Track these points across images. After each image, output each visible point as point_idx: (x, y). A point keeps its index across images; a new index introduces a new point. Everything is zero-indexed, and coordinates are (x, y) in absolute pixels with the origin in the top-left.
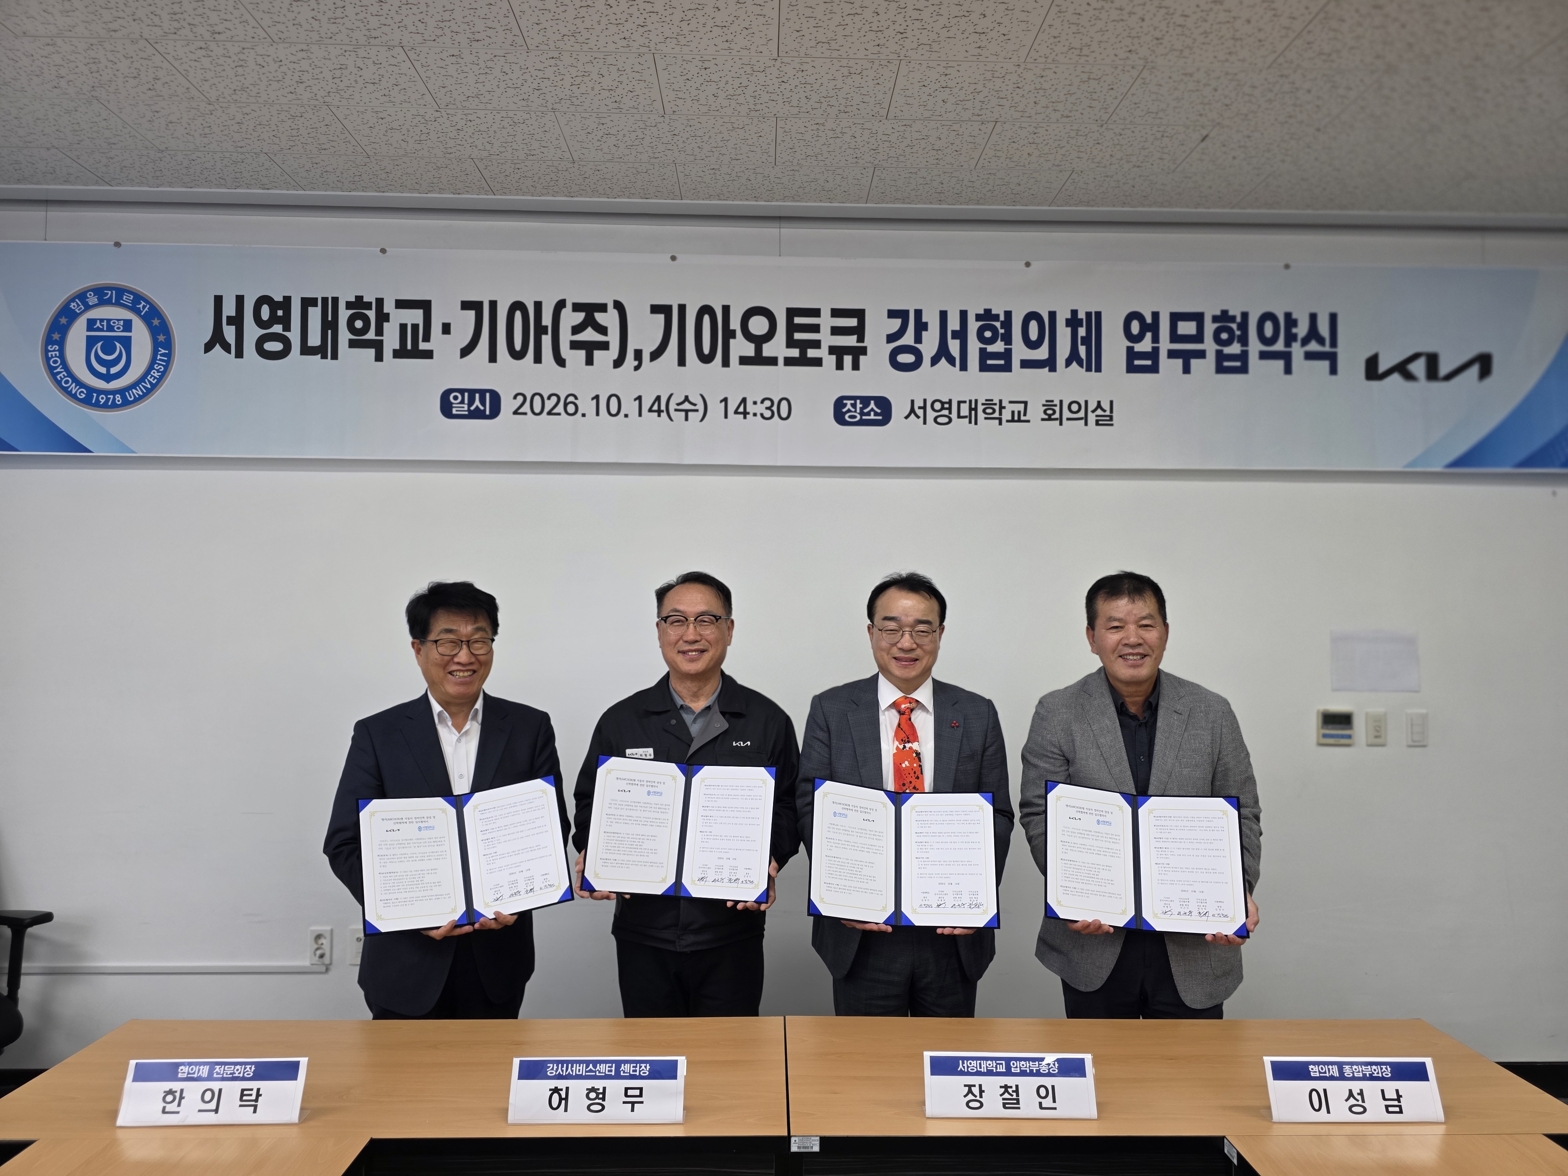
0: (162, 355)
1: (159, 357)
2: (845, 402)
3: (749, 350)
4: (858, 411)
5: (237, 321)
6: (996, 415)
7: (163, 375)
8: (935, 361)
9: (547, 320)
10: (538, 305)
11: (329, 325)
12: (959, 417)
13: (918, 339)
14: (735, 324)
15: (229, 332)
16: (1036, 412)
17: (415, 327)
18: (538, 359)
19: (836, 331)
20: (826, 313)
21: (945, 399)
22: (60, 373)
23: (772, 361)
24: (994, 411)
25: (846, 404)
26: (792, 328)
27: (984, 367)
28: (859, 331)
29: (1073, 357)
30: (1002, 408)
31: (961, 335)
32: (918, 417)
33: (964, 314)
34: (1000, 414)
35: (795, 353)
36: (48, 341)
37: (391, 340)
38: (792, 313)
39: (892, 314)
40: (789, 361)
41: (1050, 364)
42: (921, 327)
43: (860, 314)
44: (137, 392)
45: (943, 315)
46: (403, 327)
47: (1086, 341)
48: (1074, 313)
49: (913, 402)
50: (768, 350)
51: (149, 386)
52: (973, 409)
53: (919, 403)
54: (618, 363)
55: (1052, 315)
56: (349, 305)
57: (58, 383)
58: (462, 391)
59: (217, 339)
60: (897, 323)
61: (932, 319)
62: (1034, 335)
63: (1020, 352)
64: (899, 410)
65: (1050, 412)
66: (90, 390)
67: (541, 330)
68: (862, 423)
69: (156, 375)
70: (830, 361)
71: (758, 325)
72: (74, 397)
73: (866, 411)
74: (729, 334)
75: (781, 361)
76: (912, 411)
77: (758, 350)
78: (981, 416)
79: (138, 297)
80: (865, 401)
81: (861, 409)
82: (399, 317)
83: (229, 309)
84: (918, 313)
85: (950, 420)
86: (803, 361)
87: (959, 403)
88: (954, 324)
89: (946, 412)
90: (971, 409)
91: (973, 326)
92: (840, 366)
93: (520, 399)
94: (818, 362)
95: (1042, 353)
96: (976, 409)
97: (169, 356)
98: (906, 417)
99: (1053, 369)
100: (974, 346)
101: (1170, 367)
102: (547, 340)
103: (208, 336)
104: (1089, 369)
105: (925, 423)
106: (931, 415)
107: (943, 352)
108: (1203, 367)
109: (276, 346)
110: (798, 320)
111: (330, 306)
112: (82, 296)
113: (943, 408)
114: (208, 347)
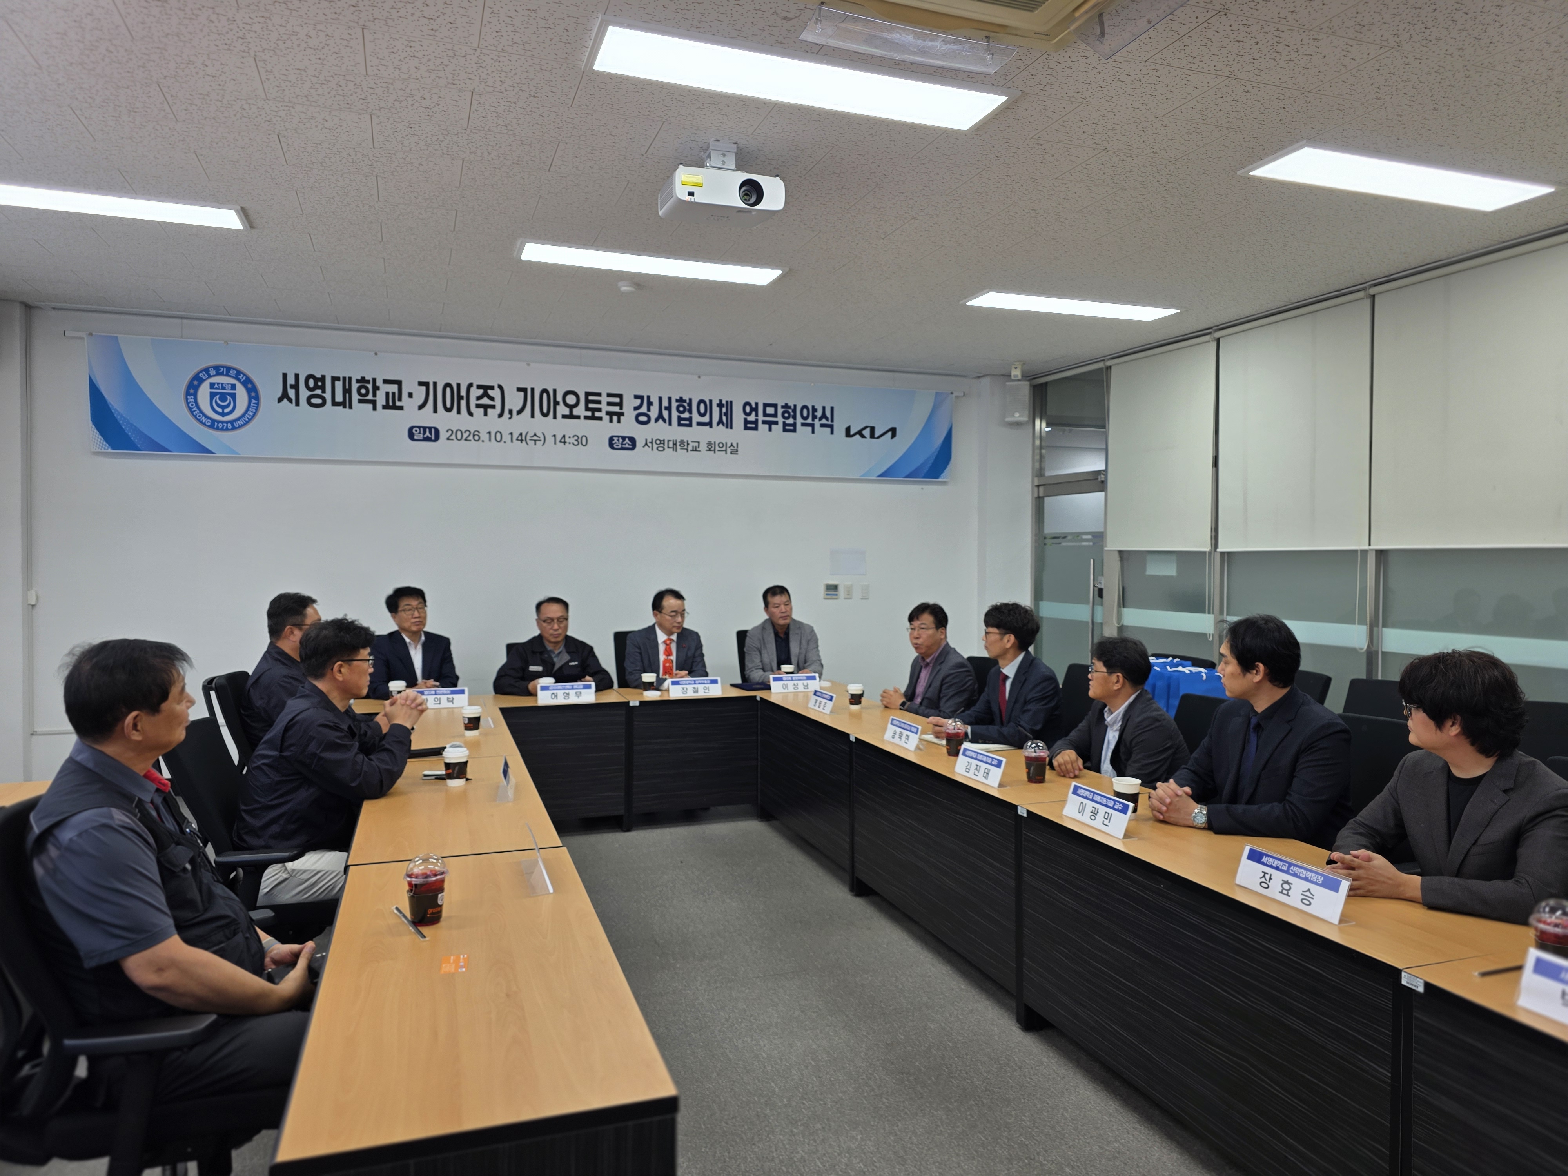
0: (254, 403)
1: (252, 404)
2: (614, 438)
3: (567, 411)
4: (620, 442)
5: (296, 387)
6: (685, 447)
7: (255, 414)
8: (657, 420)
9: (463, 393)
10: (459, 385)
11: (347, 391)
12: (668, 447)
13: (649, 410)
14: (559, 398)
15: (292, 393)
16: (703, 447)
17: (394, 394)
18: (459, 412)
19: (609, 404)
20: (604, 395)
21: (662, 439)
22: (195, 411)
23: (578, 417)
24: (684, 446)
25: (614, 440)
26: (588, 401)
27: (680, 425)
28: (620, 404)
29: (720, 422)
30: (688, 444)
31: (669, 408)
32: (649, 447)
33: (670, 399)
34: (687, 447)
35: (589, 414)
36: (187, 393)
37: (381, 400)
38: (587, 394)
39: (636, 397)
40: (586, 418)
41: (710, 424)
42: (650, 404)
43: (620, 396)
44: (240, 422)
45: (660, 399)
46: (387, 394)
47: (726, 414)
48: (721, 401)
49: (646, 440)
50: (576, 412)
51: (247, 420)
52: (675, 444)
53: (649, 440)
54: (500, 415)
55: (711, 401)
56: (358, 381)
57: (195, 416)
58: (419, 427)
59: (285, 396)
60: (638, 402)
61: (655, 400)
62: (702, 410)
63: (696, 418)
64: (640, 443)
65: (710, 447)
66: (213, 421)
67: (460, 398)
68: (622, 449)
69: (251, 414)
70: (606, 418)
71: (571, 400)
72: (204, 424)
73: (624, 443)
74: (556, 403)
75: (582, 417)
76: (646, 444)
77: (571, 412)
78: (678, 447)
79: (239, 372)
80: (624, 438)
81: (622, 442)
82: (384, 388)
83: (291, 380)
84: (648, 397)
85: (664, 449)
86: (593, 418)
87: (668, 441)
88: (665, 403)
89: (662, 445)
90: (674, 444)
91: (674, 405)
92: (611, 421)
93: (450, 432)
94: (600, 419)
95: (706, 419)
96: (676, 444)
97: (258, 404)
98: (644, 447)
99: (711, 427)
100: (675, 414)
101: (763, 428)
102: (463, 403)
103: (279, 394)
104: (727, 427)
105: (652, 449)
106: (655, 446)
107: (660, 416)
108: (777, 429)
109: (318, 401)
110: (591, 398)
111: (347, 381)
112: (207, 370)
113: (661, 443)
114: (280, 400)
